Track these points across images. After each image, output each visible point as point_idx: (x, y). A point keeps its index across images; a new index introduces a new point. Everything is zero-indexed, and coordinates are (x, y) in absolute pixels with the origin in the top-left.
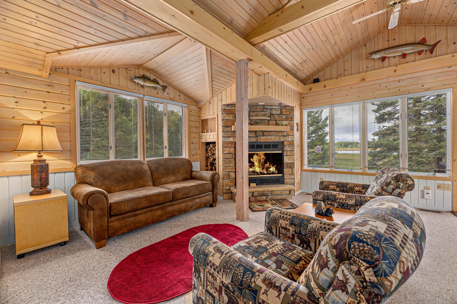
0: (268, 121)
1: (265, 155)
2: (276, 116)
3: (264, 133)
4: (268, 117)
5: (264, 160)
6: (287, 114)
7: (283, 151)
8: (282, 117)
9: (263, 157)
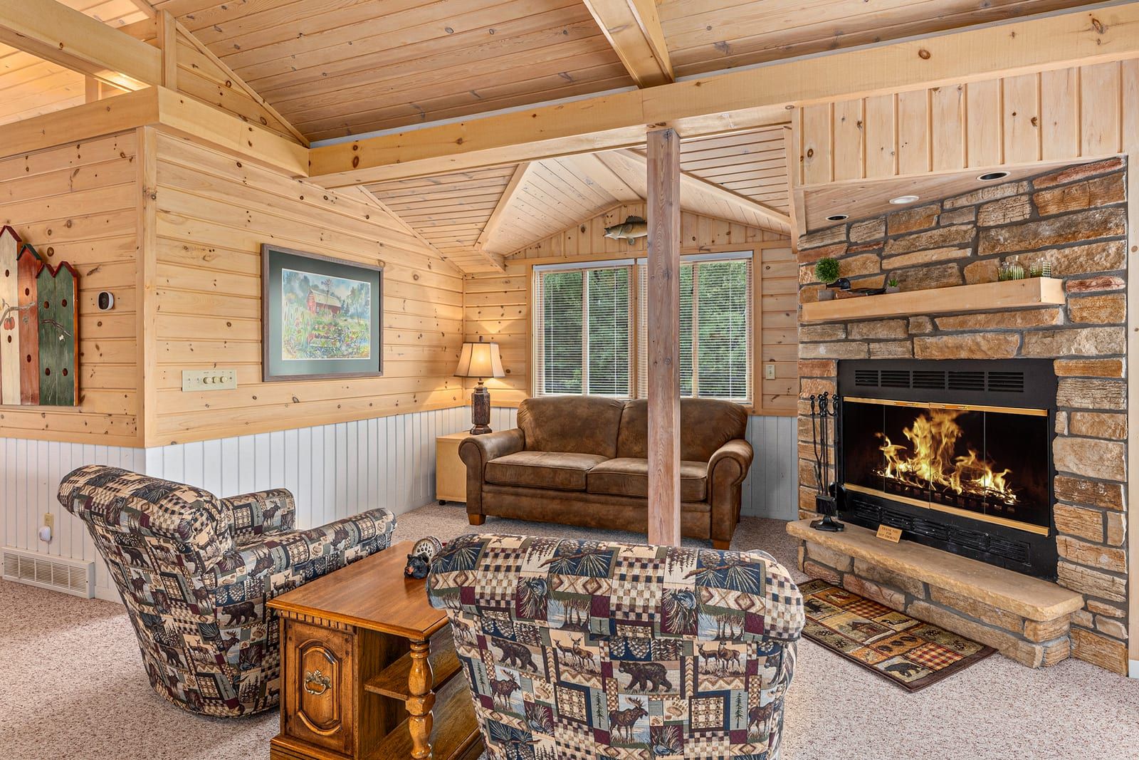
0: (962, 263)
1: (960, 420)
2: (1003, 235)
3: (937, 320)
4: (962, 246)
5: (954, 440)
6: (1074, 206)
7: (1053, 409)
8: (1036, 234)
9: (949, 426)
